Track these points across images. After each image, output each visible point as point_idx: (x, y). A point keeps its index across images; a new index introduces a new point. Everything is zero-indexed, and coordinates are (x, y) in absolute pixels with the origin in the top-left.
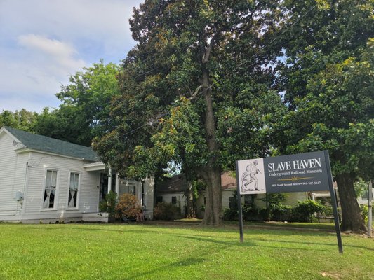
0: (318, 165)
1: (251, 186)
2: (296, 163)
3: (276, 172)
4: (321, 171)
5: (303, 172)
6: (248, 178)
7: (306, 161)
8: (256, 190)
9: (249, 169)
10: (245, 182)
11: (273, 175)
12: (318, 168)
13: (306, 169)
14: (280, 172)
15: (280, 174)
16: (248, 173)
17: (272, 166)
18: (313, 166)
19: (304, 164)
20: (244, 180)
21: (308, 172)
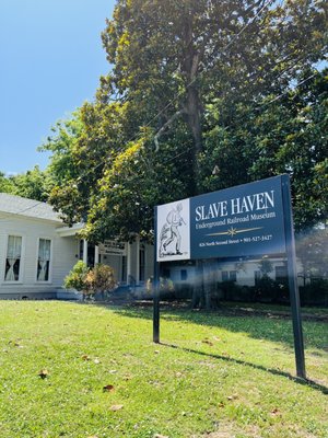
0: (269, 204)
1: (171, 248)
2: (235, 203)
3: (206, 221)
4: (273, 215)
5: (245, 220)
6: (169, 234)
7: (252, 198)
8: (178, 253)
9: (170, 219)
10: (164, 241)
11: (201, 226)
12: (270, 210)
13: (250, 213)
14: (211, 220)
15: (211, 225)
16: (169, 226)
17: (200, 212)
18: (261, 206)
19: (247, 203)
20: (163, 237)
21: (254, 217)
